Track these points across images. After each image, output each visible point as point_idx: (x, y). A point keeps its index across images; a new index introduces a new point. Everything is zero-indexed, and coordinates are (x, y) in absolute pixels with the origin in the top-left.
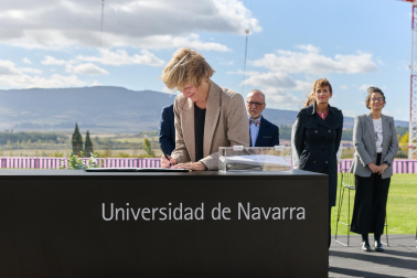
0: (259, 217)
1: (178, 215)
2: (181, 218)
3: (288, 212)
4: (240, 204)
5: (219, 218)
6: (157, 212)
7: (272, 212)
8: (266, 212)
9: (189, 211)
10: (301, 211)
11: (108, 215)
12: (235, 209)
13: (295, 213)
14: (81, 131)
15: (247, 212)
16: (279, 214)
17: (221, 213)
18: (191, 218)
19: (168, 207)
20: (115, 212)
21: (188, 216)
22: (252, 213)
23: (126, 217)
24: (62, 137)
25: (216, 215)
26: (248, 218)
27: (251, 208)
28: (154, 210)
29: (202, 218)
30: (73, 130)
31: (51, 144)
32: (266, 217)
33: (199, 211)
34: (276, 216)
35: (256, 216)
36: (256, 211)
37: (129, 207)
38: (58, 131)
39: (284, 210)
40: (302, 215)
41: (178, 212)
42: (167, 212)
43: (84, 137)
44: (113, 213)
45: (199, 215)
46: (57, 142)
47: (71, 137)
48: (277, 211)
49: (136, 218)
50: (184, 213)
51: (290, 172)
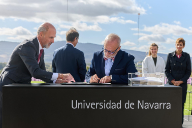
0: (148, 108)
1: (108, 107)
2: (110, 107)
3: (162, 105)
4: (139, 101)
5: (129, 107)
6: (98, 105)
7: (154, 105)
8: (152, 105)
9: (114, 104)
10: (169, 105)
11: (74, 106)
12: (136, 104)
13: (166, 105)
15: (143, 105)
16: (158, 106)
17: (130, 105)
18: (115, 108)
19: (104, 102)
20: (78, 104)
21: (114, 107)
22: (144, 105)
23: (83, 107)
25: (127, 107)
26: (143, 108)
27: (144, 103)
28: (97, 104)
29: (120, 107)
32: (152, 108)
33: (119, 105)
34: (156, 107)
35: (147, 107)
36: (147, 104)
37: (85, 102)
39: (160, 104)
40: (169, 107)
41: (108, 105)
42: (103, 105)
44: (77, 105)
45: (119, 107)
48: (157, 104)
49: (88, 108)
50: (111, 105)
51: (163, 86)
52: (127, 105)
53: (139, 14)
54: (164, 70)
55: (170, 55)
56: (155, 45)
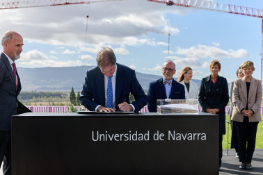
0: (180, 139)
1: (135, 138)
3: (196, 136)
4: (169, 132)
5: (158, 139)
6: (123, 136)
7: (187, 136)
8: (184, 136)
9: (141, 136)
10: (204, 135)
11: (95, 138)
12: (166, 134)
13: (200, 136)
14: (75, 91)
15: (174, 136)
16: (191, 137)
17: (159, 136)
18: (142, 139)
19: (129, 133)
20: (100, 136)
21: (140, 139)
22: (176, 136)
23: (105, 139)
24: (64, 95)
25: (156, 138)
26: (174, 139)
27: (176, 134)
28: (121, 135)
30: (70, 91)
31: (58, 98)
32: (184, 139)
33: (147, 136)
35: (178, 138)
36: (179, 135)
37: (107, 133)
38: (62, 91)
39: (194, 135)
40: (204, 138)
41: (135, 136)
42: (128, 136)
43: (76, 94)
44: (98, 137)
45: (147, 138)
46: (61, 98)
47: (69, 94)
48: (190, 135)
49: (111, 140)
50: (138, 137)
51: (197, 114)
52: (156, 136)
53: (169, 35)
54: (198, 97)
55: (204, 79)
56: (190, 69)
